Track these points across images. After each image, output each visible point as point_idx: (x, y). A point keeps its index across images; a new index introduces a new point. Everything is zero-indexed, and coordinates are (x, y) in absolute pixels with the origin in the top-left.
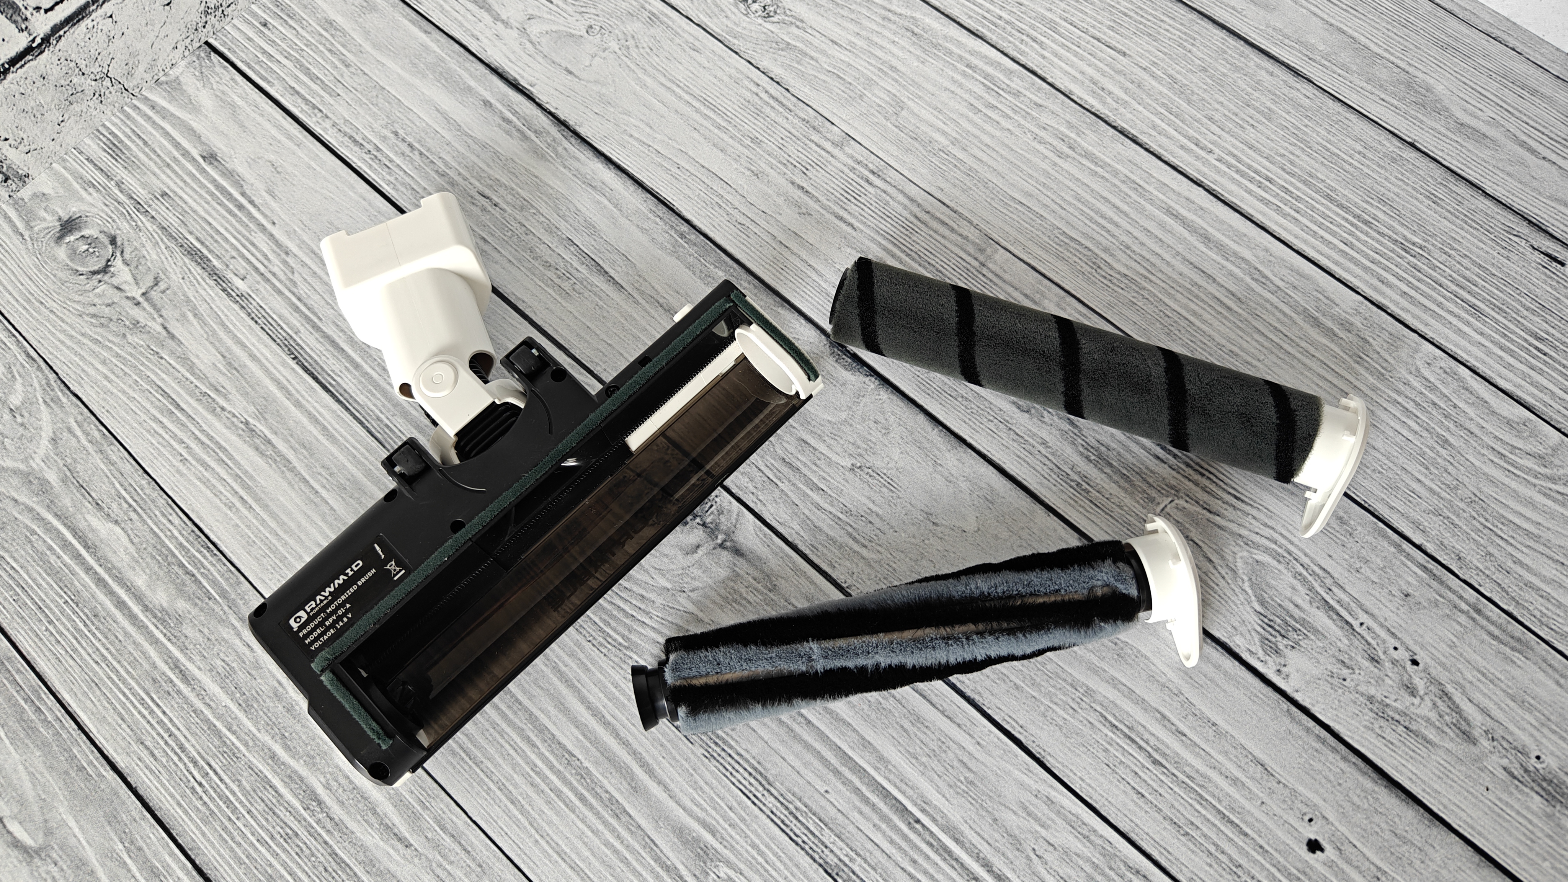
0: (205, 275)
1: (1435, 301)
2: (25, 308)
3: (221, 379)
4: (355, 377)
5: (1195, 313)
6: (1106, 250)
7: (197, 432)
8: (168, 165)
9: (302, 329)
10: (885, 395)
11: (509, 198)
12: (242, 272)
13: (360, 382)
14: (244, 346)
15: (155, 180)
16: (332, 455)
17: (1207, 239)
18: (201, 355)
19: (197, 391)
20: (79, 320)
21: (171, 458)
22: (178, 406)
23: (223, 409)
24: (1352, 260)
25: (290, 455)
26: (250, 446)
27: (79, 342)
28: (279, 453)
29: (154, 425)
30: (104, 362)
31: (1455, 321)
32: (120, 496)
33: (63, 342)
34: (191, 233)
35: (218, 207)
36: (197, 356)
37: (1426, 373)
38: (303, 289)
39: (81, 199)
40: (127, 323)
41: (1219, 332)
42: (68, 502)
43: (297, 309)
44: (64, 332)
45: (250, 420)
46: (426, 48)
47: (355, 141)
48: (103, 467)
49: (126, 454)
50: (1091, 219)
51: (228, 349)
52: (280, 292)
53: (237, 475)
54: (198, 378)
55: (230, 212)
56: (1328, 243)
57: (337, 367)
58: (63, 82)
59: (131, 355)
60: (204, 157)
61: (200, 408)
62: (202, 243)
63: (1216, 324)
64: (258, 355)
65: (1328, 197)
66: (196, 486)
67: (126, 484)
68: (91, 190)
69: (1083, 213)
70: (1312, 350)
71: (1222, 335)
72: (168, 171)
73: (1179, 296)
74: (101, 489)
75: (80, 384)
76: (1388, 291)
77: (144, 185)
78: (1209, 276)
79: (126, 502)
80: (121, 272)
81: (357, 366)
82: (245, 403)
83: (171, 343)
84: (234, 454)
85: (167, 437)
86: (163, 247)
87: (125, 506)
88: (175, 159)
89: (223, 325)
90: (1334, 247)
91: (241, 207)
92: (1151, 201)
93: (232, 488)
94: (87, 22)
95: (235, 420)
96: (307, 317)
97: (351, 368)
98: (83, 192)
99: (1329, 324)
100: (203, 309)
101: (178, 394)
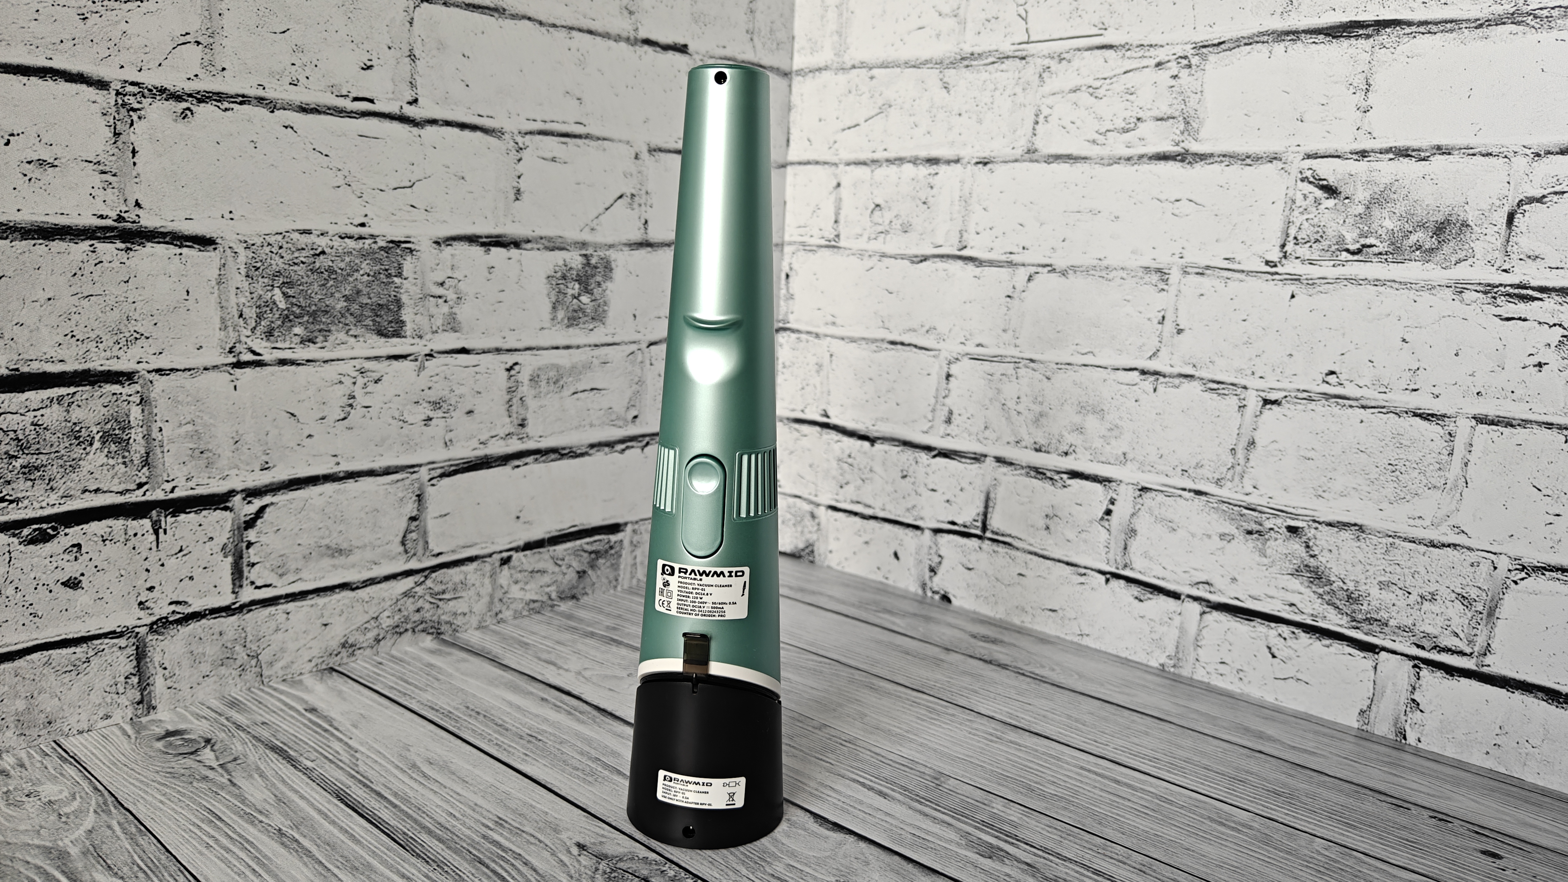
0: (280, 758)
1: (1314, 819)
2: (109, 767)
3: (268, 807)
4: (392, 811)
5: (1118, 815)
6: (1036, 783)
7: (230, 833)
8: (274, 712)
9: (353, 786)
10: (863, 845)
11: (552, 738)
12: (313, 758)
13: (395, 814)
14: (296, 792)
15: (259, 717)
16: (353, 850)
17: (1117, 782)
18: (255, 795)
19: (242, 812)
20: (156, 775)
21: (197, 845)
22: (220, 819)
23: (261, 822)
24: (1237, 796)
25: (313, 849)
26: (277, 841)
27: (147, 785)
28: (303, 847)
29: (191, 827)
30: (164, 795)
31: (1336, 829)
32: (134, 863)
33: (133, 784)
34: (277, 740)
35: (308, 731)
36: (252, 795)
37: (1327, 853)
38: (362, 768)
39: (192, 723)
40: (197, 777)
41: (1142, 824)
42: (80, 865)
43: (353, 777)
44: (137, 779)
45: (284, 829)
46: (503, 677)
47: (433, 709)
48: (128, 846)
49: (155, 841)
50: (1022, 769)
51: (282, 793)
52: (342, 768)
53: (256, 857)
54: (247, 805)
55: (316, 732)
56: (1215, 788)
57: (377, 806)
58: (229, 645)
59: (192, 792)
60: (306, 710)
61: (240, 821)
62: (285, 744)
63: (1138, 820)
64: (308, 796)
65: (1205, 768)
66: (211, 861)
67: (145, 857)
68: (203, 720)
69: (1014, 766)
70: (1224, 837)
71: (1145, 826)
72: (274, 714)
73: (1102, 806)
74: (118, 859)
75: (135, 804)
76: (1273, 812)
77: (248, 719)
78: (1124, 798)
79: (138, 866)
80: (207, 755)
81: (395, 806)
82: (283, 819)
83: (232, 788)
84: (260, 846)
85: (199, 834)
86: (250, 745)
87: (136, 868)
88: (282, 710)
89: (284, 781)
90: (1221, 790)
91: (326, 730)
92: (1068, 763)
93: (247, 864)
94: (271, 609)
95: (270, 828)
96: (360, 782)
97: (390, 807)
98: (195, 721)
99: (1233, 825)
100: (269, 773)
101: (224, 813)
